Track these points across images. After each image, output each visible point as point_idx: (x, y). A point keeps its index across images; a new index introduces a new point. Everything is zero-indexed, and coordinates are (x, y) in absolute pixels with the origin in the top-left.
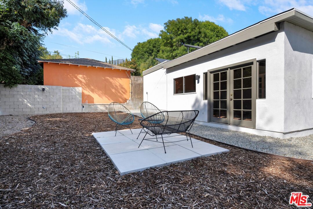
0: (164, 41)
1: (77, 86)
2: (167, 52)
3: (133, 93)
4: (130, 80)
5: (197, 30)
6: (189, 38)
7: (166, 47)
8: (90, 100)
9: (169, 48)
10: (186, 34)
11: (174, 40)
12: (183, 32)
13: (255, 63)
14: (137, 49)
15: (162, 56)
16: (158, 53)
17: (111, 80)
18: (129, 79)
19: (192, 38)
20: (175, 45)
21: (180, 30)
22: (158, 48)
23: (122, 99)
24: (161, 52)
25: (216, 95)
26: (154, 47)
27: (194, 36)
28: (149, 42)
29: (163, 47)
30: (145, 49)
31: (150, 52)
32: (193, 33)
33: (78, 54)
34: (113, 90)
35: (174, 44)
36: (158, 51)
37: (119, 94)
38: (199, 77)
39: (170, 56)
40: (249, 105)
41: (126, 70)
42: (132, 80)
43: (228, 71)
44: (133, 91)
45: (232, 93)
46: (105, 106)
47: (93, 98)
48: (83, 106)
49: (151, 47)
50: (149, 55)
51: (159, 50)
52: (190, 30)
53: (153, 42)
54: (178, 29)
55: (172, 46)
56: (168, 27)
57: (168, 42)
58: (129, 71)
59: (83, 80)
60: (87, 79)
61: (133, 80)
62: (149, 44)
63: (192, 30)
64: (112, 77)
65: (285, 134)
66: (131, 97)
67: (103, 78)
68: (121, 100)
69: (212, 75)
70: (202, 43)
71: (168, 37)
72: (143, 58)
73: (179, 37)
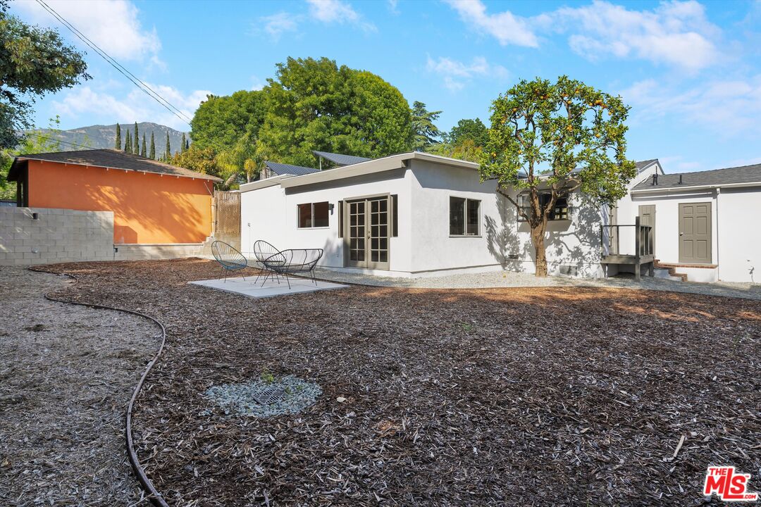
0: (274, 104)
1: (101, 209)
2: (282, 128)
3: (218, 223)
4: (213, 200)
5: (347, 89)
6: (329, 103)
7: (279, 118)
8: (130, 235)
9: (285, 121)
10: (323, 95)
11: (298, 105)
12: (317, 89)
13: (389, 197)
14: (208, 112)
15: (271, 136)
16: (260, 127)
17: (173, 197)
18: (211, 197)
19: (335, 104)
20: (300, 116)
21: (311, 84)
22: (259, 115)
23: (194, 234)
24: (266, 126)
25: (353, 231)
26: (249, 111)
27: (340, 101)
28: (239, 97)
29: (273, 115)
30: (227, 115)
31: (241, 122)
32: (337, 94)
33: (58, 122)
34: (176, 217)
35: (298, 113)
36: (261, 122)
37: (187, 224)
38: (333, 206)
39: (289, 139)
40: (384, 244)
41: (206, 180)
42: (216, 198)
43: (366, 202)
44: (218, 220)
45: (370, 230)
46: (160, 249)
47: (136, 234)
48: (117, 249)
49: (243, 110)
50: (237, 128)
51: (263, 119)
52: (331, 88)
53: (248, 100)
54: (307, 81)
55: (293, 117)
56: (285, 75)
57: (285, 106)
58: (211, 181)
59: (114, 198)
60: (122, 194)
61: (219, 199)
62: (238, 103)
63: (336, 88)
64: (176, 192)
65: (413, 273)
66: (213, 230)
67: (156, 194)
68: (191, 236)
69: (349, 205)
70: (357, 117)
71: (284, 95)
72: (223, 135)
73: (308, 100)
